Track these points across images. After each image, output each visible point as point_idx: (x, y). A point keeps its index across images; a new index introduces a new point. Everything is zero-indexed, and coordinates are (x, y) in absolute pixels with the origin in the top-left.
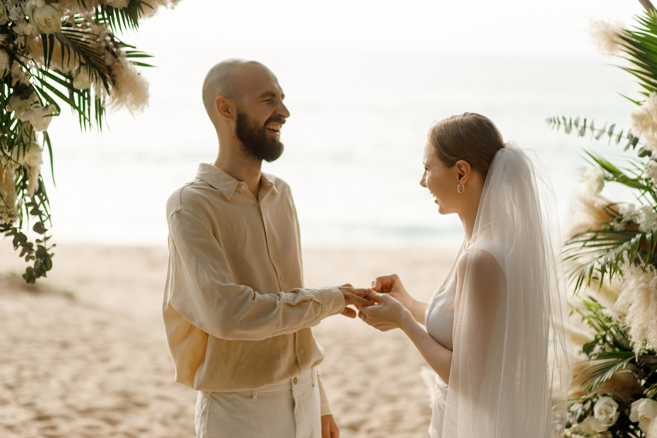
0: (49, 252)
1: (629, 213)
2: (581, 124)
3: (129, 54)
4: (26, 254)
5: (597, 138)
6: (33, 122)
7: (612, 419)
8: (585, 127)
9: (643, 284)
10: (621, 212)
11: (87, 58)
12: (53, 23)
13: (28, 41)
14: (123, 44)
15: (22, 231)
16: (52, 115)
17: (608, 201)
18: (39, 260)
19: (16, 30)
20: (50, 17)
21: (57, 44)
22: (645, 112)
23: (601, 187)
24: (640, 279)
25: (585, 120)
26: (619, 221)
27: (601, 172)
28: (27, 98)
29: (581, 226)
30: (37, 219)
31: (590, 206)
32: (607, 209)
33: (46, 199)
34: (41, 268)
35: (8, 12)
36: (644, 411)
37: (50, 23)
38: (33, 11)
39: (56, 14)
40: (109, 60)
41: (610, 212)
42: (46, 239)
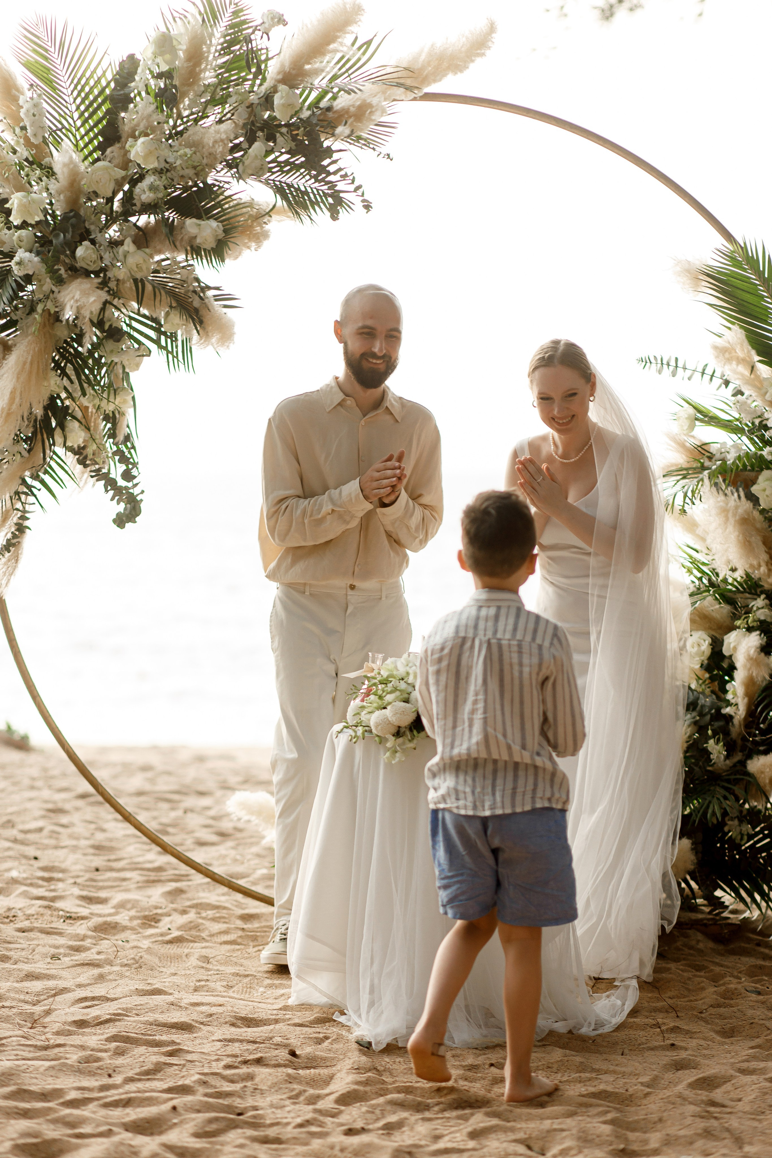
0: (138, 498)
1: (719, 450)
2: (673, 363)
3: (217, 298)
4: (117, 498)
5: (689, 379)
6: (126, 363)
7: (704, 652)
8: (677, 367)
9: (721, 504)
10: (711, 451)
11: (177, 301)
12: (144, 268)
13: (121, 286)
14: (209, 288)
15: (111, 476)
16: (143, 356)
17: (700, 441)
18: (128, 506)
19: (109, 274)
20: (141, 261)
21: (149, 288)
22: (727, 345)
23: (692, 427)
24: (719, 499)
25: (677, 359)
26: (710, 458)
27: (692, 411)
28: (118, 341)
29: (672, 465)
30: (124, 467)
31: (682, 445)
32: (699, 449)
33: (133, 447)
34: (130, 513)
35: (101, 258)
36: (735, 641)
37: (141, 268)
38: (125, 257)
39: (147, 257)
40: (196, 303)
41: (703, 451)
42: (136, 485)
